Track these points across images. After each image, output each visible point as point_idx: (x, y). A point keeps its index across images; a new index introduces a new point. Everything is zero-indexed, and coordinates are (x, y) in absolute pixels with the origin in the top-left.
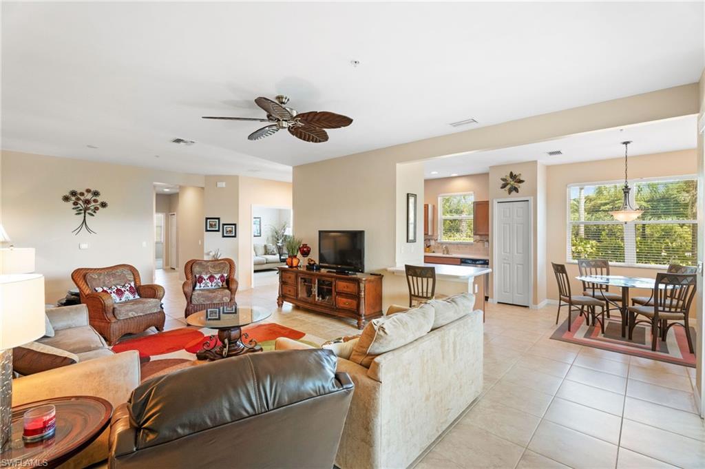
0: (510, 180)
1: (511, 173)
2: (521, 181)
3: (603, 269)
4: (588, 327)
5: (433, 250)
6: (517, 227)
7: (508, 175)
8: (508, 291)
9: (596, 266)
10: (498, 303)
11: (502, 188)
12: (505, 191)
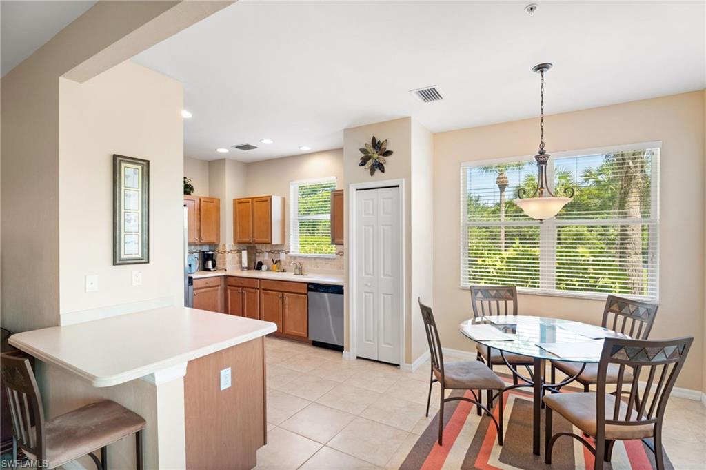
0: (371, 150)
1: (374, 139)
2: (388, 153)
3: (508, 302)
4: (480, 418)
5: (284, 268)
6: (384, 230)
7: (370, 143)
8: (372, 339)
9: (497, 298)
10: (358, 358)
11: (362, 165)
12: (364, 171)
